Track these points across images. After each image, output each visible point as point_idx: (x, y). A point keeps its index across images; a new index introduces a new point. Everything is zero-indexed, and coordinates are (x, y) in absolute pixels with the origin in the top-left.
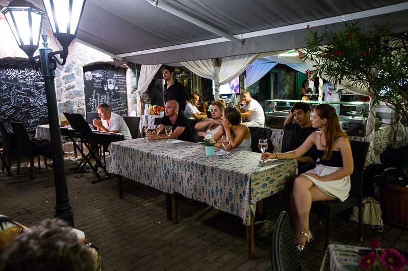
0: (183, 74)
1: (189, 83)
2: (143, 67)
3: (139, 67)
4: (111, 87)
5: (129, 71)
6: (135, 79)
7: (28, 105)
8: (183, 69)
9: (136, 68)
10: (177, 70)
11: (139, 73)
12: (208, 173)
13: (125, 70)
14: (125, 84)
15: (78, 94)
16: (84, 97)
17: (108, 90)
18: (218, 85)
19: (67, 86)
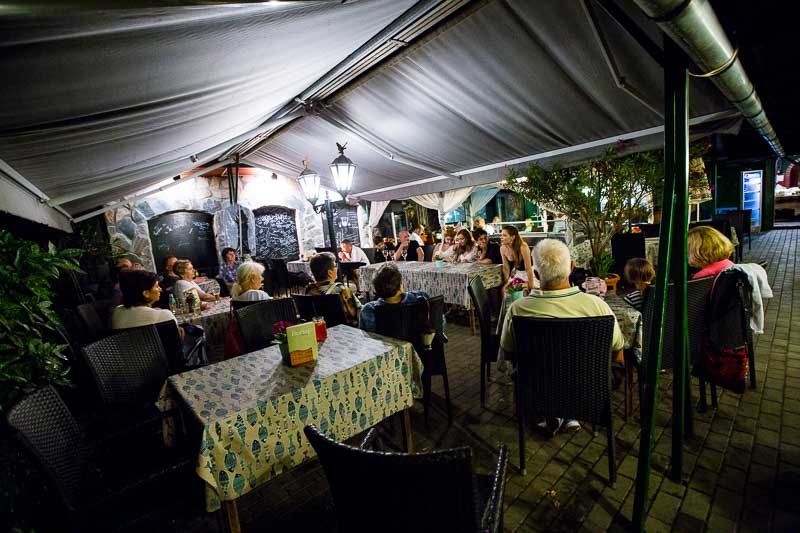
0: (410, 206)
1: (415, 215)
2: (373, 204)
3: (369, 204)
4: (345, 224)
5: (360, 208)
6: (366, 215)
7: (279, 245)
8: (409, 202)
9: (367, 204)
10: (404, 203)
11: (369, 209)
12: (439, 278)
13: (356, 207)
14: (357, 220)
15: (318, 233)
16: (322, 235)
17: (343, 227)
18: (443, 214)
19: (309, 225)
